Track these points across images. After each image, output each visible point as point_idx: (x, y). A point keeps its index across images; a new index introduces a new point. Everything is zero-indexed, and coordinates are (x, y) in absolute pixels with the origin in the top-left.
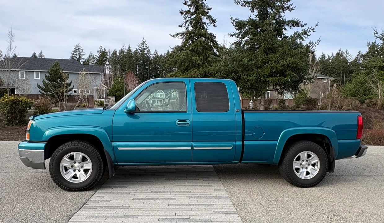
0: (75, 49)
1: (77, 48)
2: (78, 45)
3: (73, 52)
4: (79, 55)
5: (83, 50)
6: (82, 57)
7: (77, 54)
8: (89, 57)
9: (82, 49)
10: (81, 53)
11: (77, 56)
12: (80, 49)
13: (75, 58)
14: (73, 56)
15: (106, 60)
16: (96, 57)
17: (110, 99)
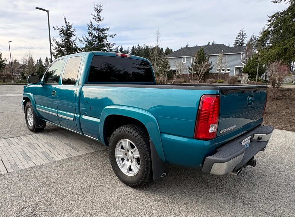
0: (239, 34)
1: (241, 33)
2: (242, 29)
3: (237, 37)
4: (242, 38)
5: (246, 34)
6: (244, 40)
7: (240, 38)
8: (251, 39)
9: (245, 32)
10: (244, 37)
11: (240, 39)
12: (243, 33)
13: (238, 42)
14: (237, 40)
15: (267, 39)
16: (258, 37)
17: (243, 76)
